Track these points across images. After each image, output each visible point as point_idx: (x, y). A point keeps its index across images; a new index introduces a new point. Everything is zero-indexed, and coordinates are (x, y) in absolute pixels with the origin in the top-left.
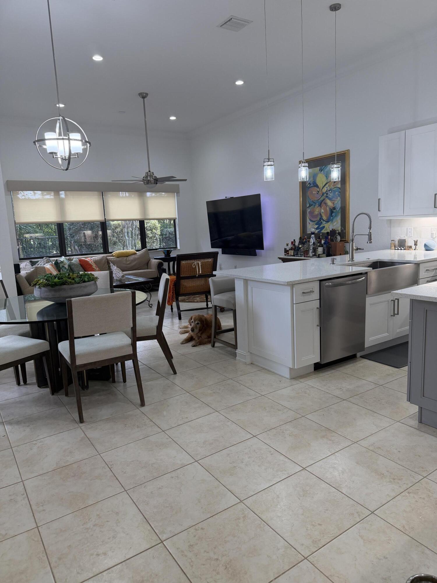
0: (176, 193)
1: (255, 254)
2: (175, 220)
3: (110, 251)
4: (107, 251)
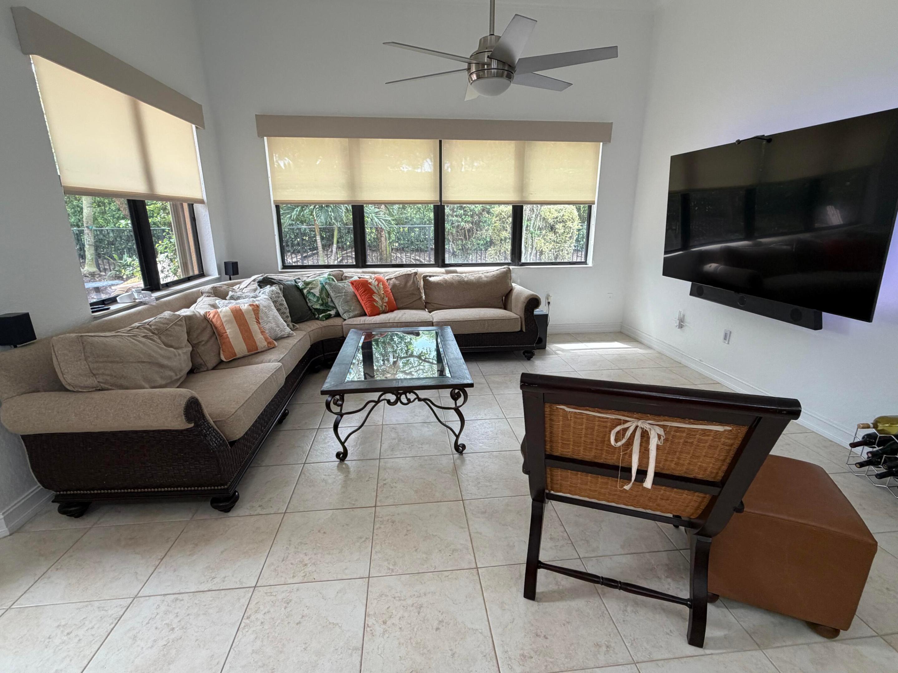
0: (601, 143)
1: (817, 325)
2: (591, 206)
3: (447, 262)
4: (440, 261)
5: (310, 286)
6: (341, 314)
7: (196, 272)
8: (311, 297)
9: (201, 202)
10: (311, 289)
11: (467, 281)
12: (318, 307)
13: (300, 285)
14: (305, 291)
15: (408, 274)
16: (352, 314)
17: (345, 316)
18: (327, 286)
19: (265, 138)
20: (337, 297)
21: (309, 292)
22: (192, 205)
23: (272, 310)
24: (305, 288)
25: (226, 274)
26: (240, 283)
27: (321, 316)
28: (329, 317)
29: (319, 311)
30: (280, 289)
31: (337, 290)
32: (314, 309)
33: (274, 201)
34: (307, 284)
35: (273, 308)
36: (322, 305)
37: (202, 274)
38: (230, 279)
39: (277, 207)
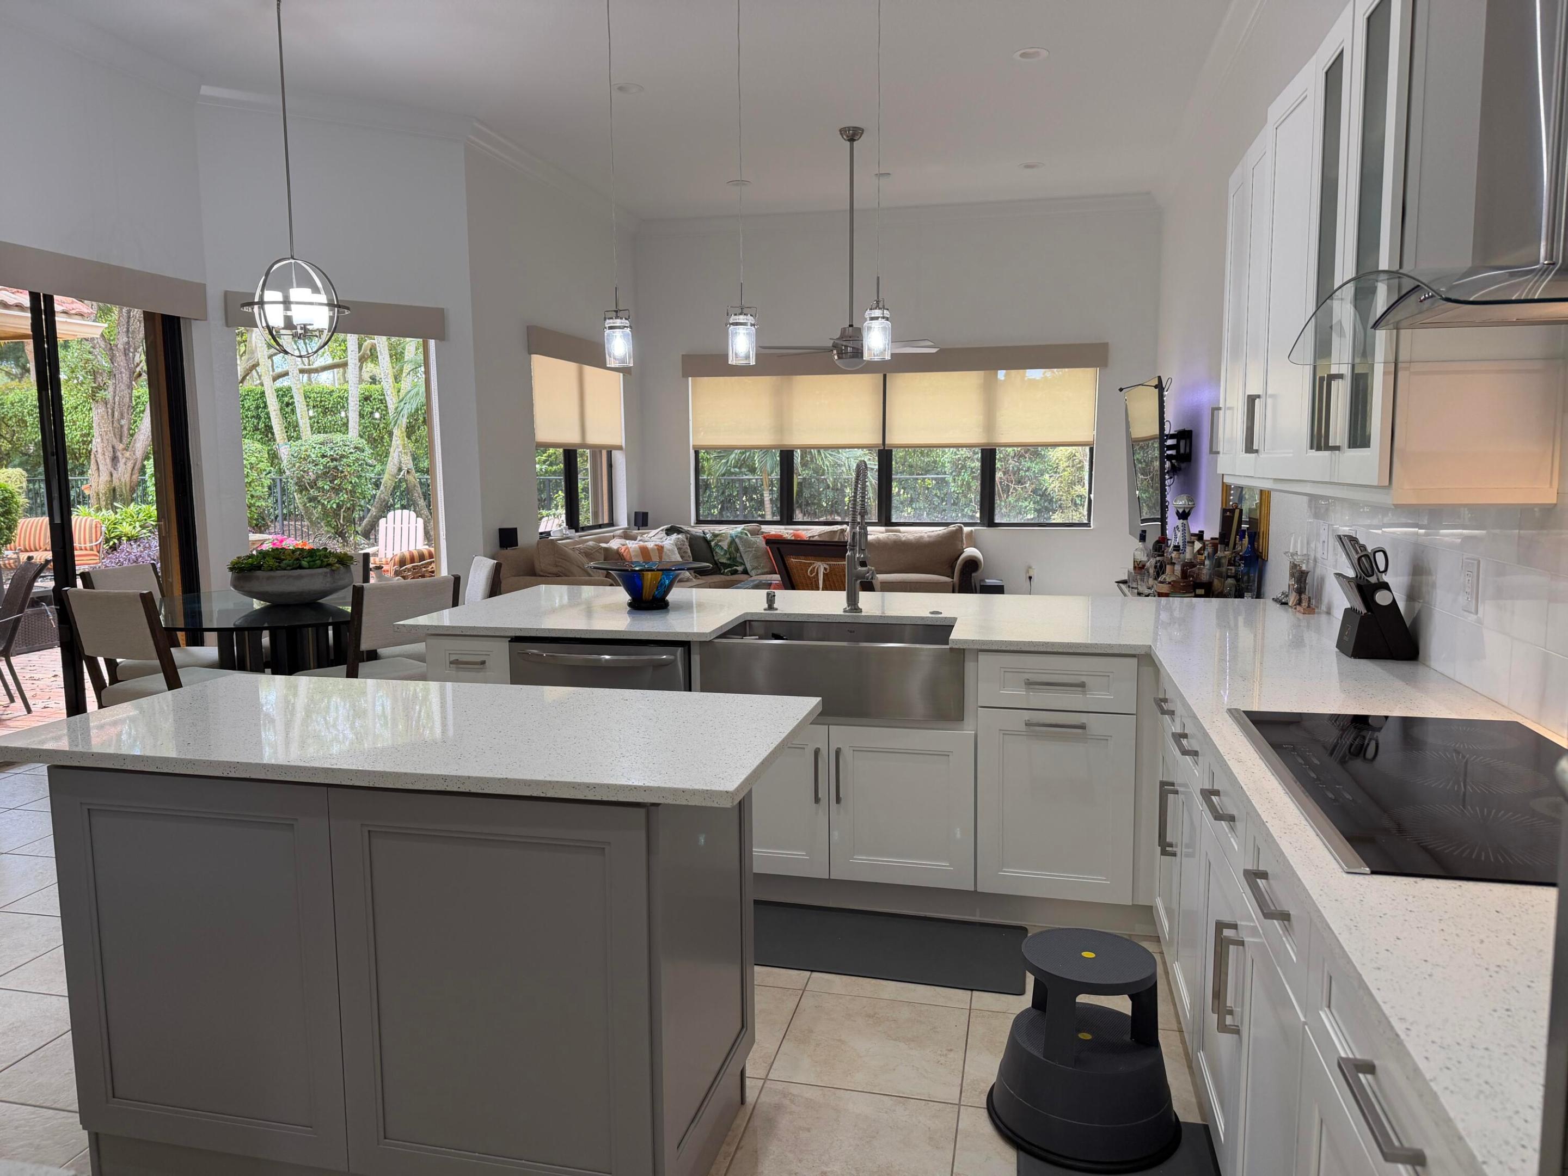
0: (1098, 369)
3: (894, 520)
4: (884, 520)
5: (718, 538)
6: (749, 571)
7: (606, 521)
8: (718, 550)
9: (619, 448)
10: (720, 541)
11: (905, 541)
12: (724, 561)
13: (708, 536)
14: (713, 543)
15: (834, 531)
16: (760, 571)
17: (753, 573)
18: (737, 540)
19: (690, 378)
20: (746, 552)
21: (716, 545)
22: (611, 451)
23: (675, 554)
24: (713, 540)
25: (635, 525)
26: (648, 533)
27: (726, 571)
28: (735, 572)
29: (725, 566)
30: (687, 539)
31: (748, 544)
32: (720, 563)
33: (693, 445)
34: (715, 536)
35: (677, 552)
36: (729, 559)
37: (611, 524)
38: (639, 529)
39: (697, 453)
